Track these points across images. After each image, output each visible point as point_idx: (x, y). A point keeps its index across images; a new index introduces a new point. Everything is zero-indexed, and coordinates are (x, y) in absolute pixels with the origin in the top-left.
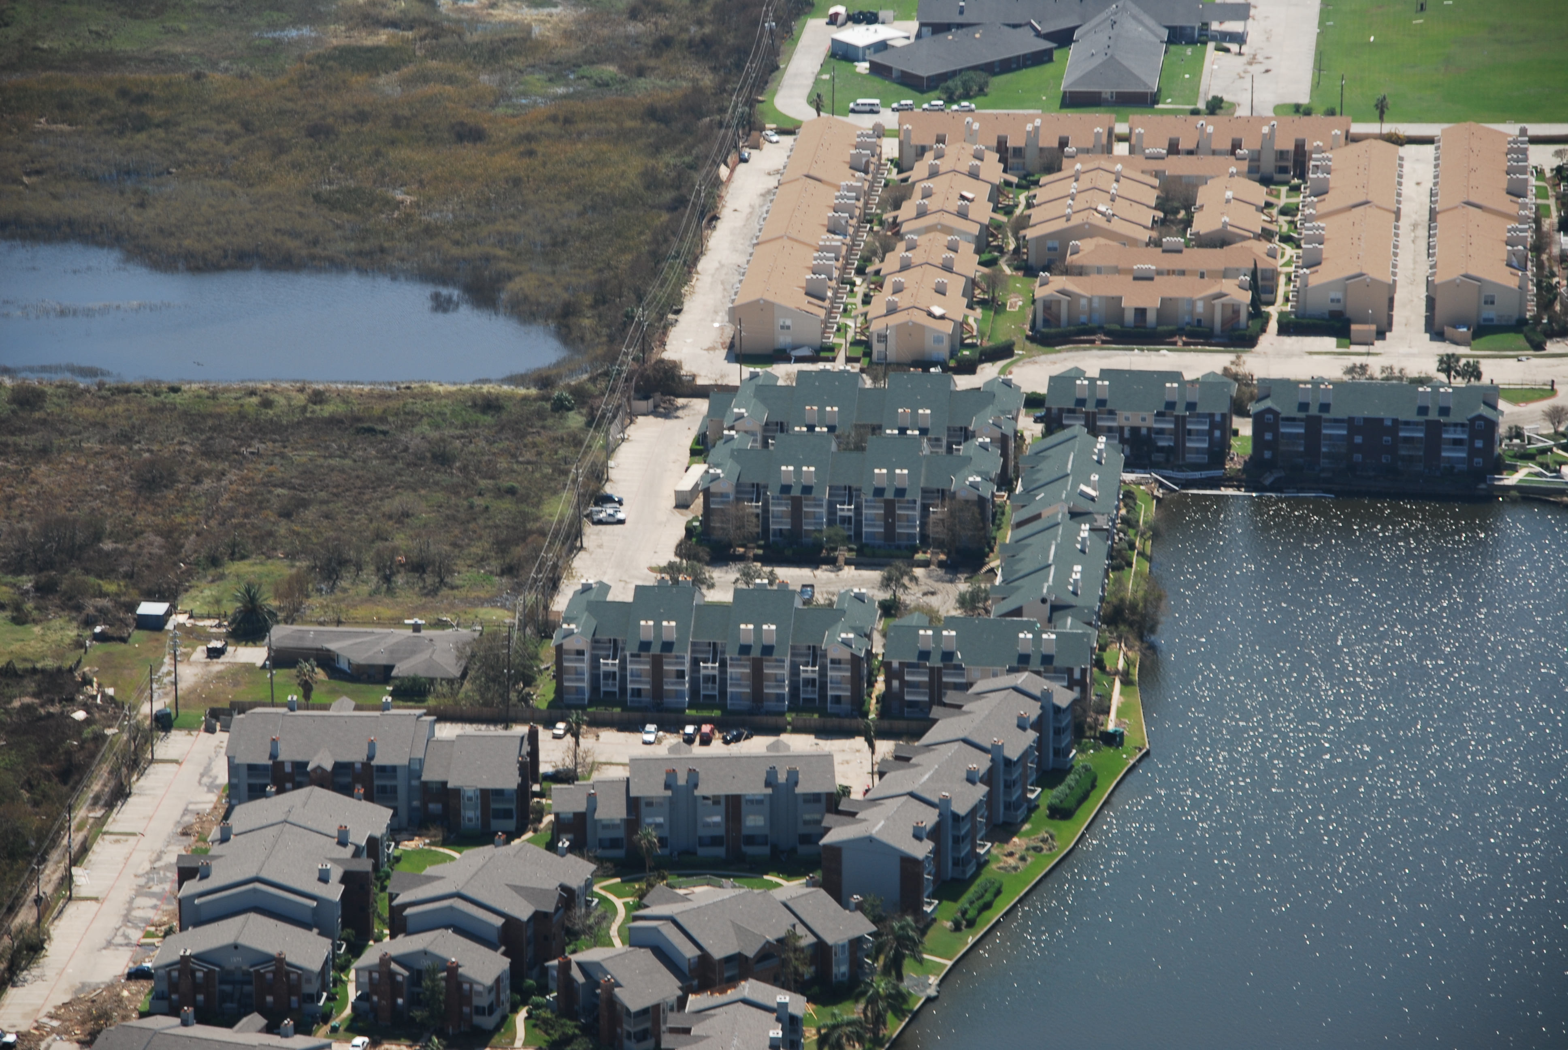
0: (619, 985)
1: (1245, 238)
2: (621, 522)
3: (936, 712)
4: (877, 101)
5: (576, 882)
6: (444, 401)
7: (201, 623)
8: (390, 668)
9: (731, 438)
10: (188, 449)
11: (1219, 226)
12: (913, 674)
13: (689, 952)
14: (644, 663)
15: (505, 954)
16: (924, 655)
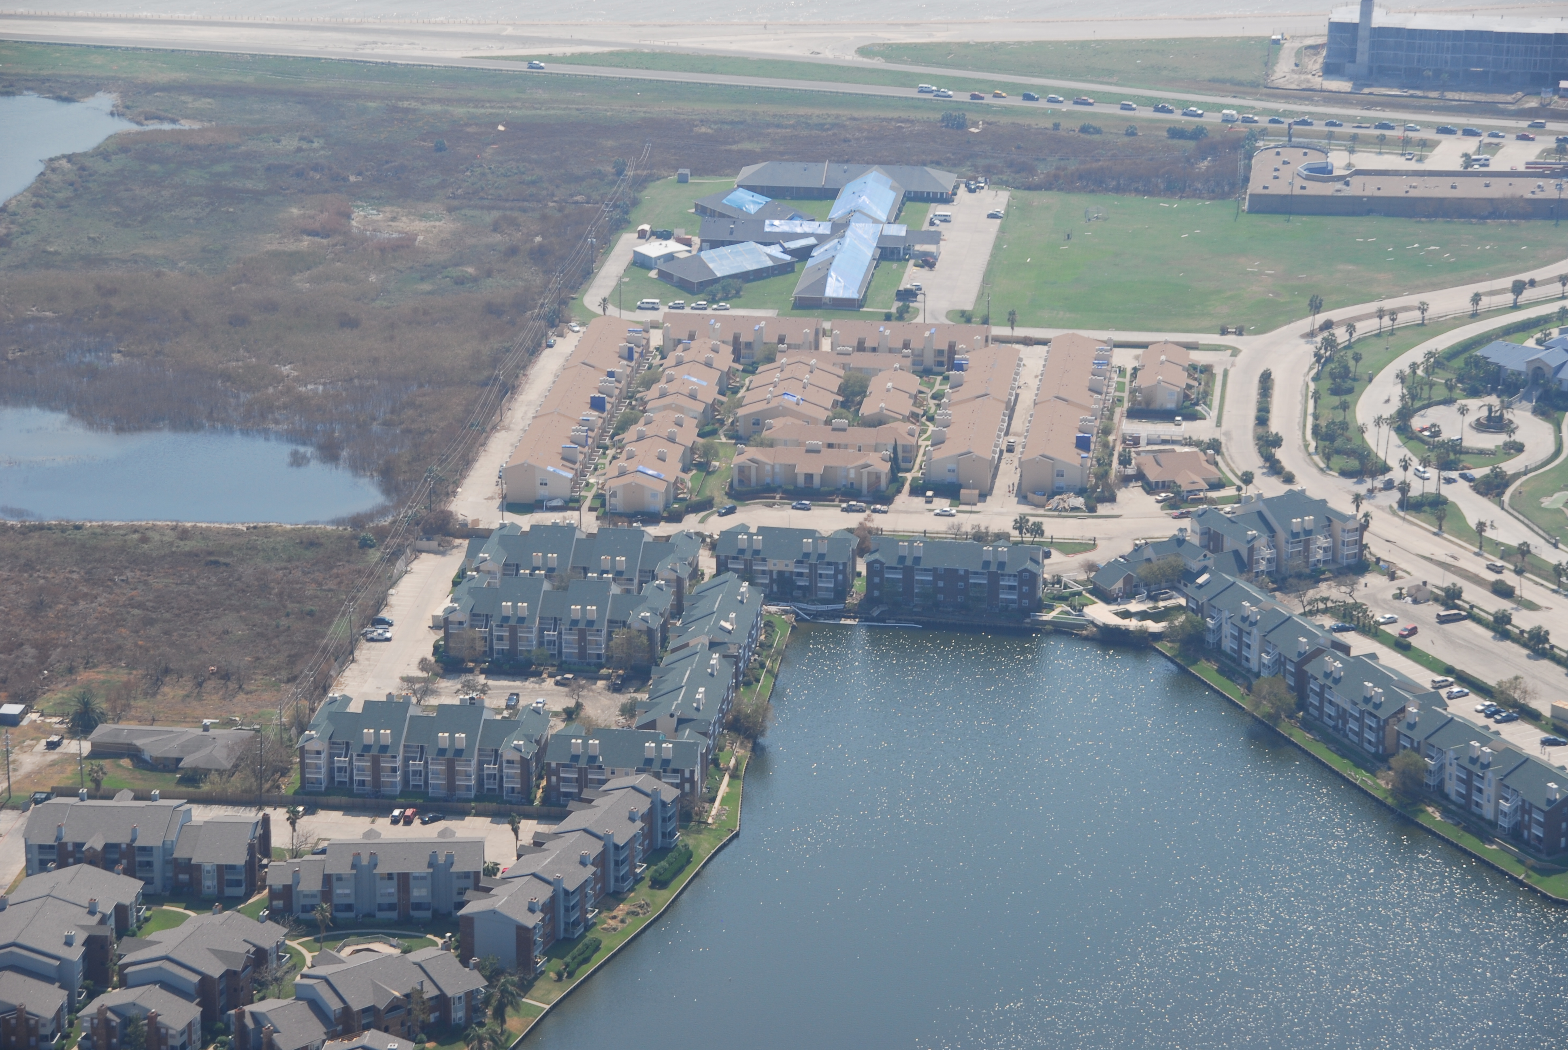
0: (277, 1032)
1: (896, 420)
2: (388, 640)
3: (572, 805)
4: (657, 301)
5: (268, 944)
6: (280, 538)
7: (48, 720)
8: (179, 760)
9: (473, 578)
10: (75, 576)
11: (877, 410)
12: (566, 772)
13: (334, 1005)
14: (367, 761)
15: (198, 1004)
16: (575, 758)
